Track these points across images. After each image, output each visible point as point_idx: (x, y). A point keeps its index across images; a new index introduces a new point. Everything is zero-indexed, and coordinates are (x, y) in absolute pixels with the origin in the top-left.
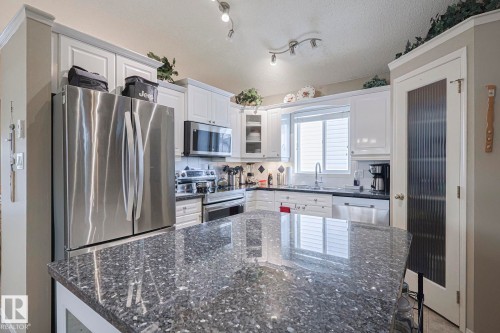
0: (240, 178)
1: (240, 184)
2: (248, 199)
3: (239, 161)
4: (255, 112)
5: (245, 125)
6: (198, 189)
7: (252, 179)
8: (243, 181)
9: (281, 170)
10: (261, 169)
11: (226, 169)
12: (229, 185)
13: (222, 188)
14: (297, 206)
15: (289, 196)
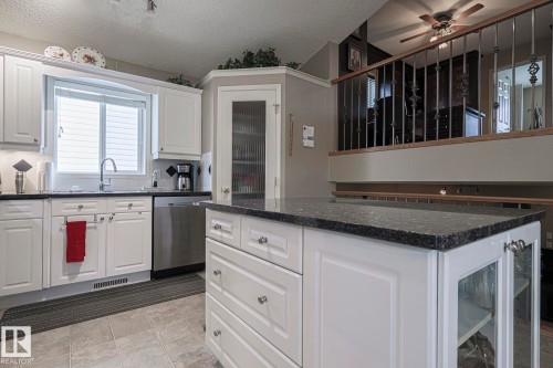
9: (23, 167)
14: (99, 217)
15: (83, 204)
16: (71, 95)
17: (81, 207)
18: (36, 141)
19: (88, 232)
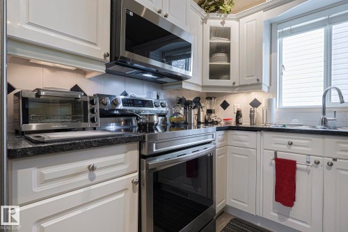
0: (198, 115)
1: (199, 123)
2: (218, 144)
3: (200, 90)
4: (223, 23)
5: (208, 41)
6: (139, 125)
7: (213, 117)
8: (202, 120)
9: (255, 104)
10: (225, 105)
11: (182, 102)
12: (186, 123)
13: (177, 125)
14: (313, 159)
15: (293, 141)
16: (292, 32)
17: (291, 144)
18: (258, 80)
19: (298, 174)
